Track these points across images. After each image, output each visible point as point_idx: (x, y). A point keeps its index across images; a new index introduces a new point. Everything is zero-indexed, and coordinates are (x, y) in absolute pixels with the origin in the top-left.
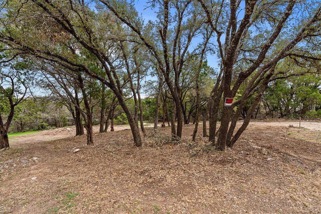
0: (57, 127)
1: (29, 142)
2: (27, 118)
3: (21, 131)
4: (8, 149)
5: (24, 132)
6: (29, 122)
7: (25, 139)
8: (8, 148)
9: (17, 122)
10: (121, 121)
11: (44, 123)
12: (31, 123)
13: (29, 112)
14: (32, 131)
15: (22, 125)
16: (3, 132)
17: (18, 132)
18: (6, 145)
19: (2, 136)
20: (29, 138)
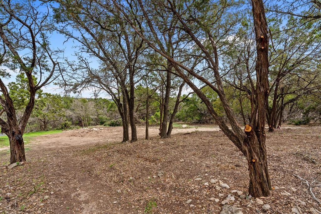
0: (82, 126)
1: (54, 146)
2: (51, 115)
3: (44, 130)
4: (23, 165)
5: (47, 130)
6: (52, 120)
7: (49, 141)
8: (22, 163)
9: (40, 119)
10: (155, 122)
11: (67, 122)
12: (54, 121)
13: (53, 108)
14: (55, 130)
15: (46, 123)
16: (16, 134)
17: (41, 130)
18: (20, 157)
19: (14, 140)
20: (54, 140)
